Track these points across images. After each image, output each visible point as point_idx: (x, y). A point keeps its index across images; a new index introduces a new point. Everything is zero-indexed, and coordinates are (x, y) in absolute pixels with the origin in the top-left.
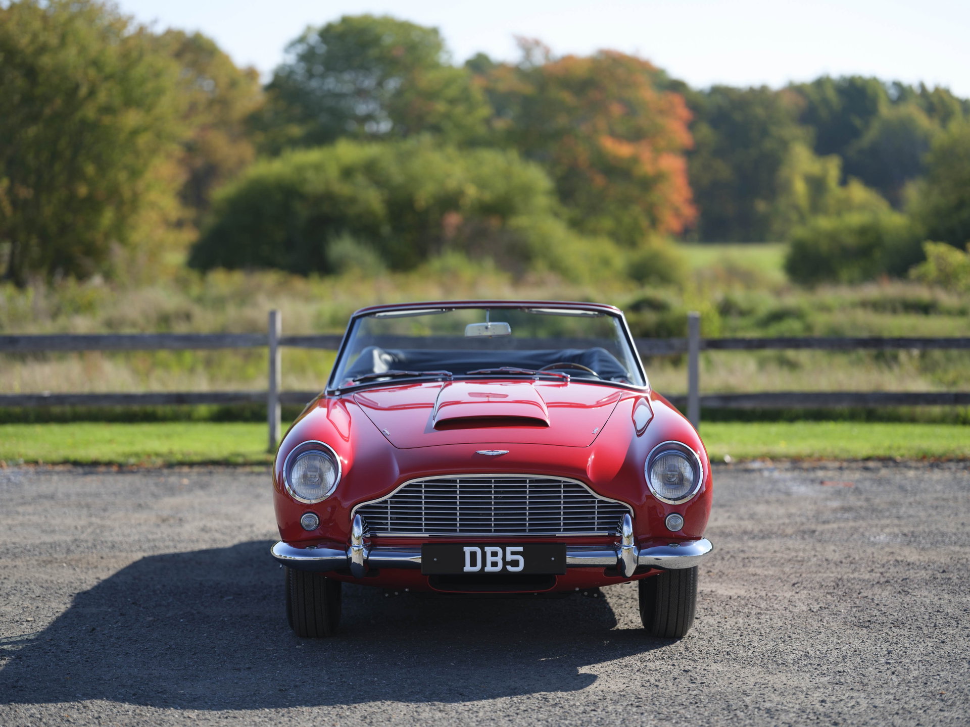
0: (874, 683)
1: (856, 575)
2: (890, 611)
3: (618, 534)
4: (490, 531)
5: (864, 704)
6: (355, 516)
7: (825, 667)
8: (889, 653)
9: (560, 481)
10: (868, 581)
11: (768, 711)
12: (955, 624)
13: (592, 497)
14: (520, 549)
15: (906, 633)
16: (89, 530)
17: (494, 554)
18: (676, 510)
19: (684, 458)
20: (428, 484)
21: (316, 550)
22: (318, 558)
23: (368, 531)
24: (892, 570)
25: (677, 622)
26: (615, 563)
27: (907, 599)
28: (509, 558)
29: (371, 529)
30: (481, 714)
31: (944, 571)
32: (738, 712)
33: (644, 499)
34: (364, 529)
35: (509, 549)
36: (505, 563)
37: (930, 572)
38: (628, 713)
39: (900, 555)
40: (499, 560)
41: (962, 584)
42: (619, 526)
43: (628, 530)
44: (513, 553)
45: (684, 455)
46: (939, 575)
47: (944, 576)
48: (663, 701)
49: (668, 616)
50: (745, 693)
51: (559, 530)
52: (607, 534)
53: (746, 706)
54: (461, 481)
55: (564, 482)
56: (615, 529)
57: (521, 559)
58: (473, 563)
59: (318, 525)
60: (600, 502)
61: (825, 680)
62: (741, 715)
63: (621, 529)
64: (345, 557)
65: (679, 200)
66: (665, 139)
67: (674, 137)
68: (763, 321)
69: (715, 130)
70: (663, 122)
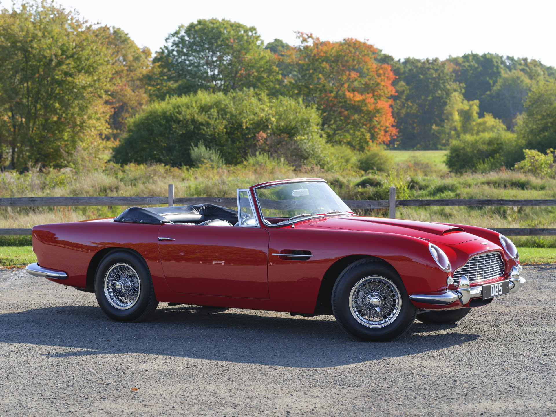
0: (476, 365)
1: (472, 318)
2: (487, 334)
5: (470, 373)
7: (452, 358)
8: (485, 352)
10: (478, 321)
11: (423, 376)
12: (519, 340)
15: (494, 344)
16: (80, 297)
24: (491, 315)
27: (496, 329)
30: (285, 377)
31: (516, 316)
32: (409, 376)
37: (510, 317)
38: (356, 377)
39: (495, 309)
41: (525, 322)
46: (514, 318)
47: (516, 318)
48: (373, 372)
50: (413, 369)
53: (413, 374)
61: (452, 363)
62: (410, 377)
65: (388, 125)
66: (380, 90)
67: (385, 88)
68: (432, 192)
69: (408, 84)
70: (379, 80)
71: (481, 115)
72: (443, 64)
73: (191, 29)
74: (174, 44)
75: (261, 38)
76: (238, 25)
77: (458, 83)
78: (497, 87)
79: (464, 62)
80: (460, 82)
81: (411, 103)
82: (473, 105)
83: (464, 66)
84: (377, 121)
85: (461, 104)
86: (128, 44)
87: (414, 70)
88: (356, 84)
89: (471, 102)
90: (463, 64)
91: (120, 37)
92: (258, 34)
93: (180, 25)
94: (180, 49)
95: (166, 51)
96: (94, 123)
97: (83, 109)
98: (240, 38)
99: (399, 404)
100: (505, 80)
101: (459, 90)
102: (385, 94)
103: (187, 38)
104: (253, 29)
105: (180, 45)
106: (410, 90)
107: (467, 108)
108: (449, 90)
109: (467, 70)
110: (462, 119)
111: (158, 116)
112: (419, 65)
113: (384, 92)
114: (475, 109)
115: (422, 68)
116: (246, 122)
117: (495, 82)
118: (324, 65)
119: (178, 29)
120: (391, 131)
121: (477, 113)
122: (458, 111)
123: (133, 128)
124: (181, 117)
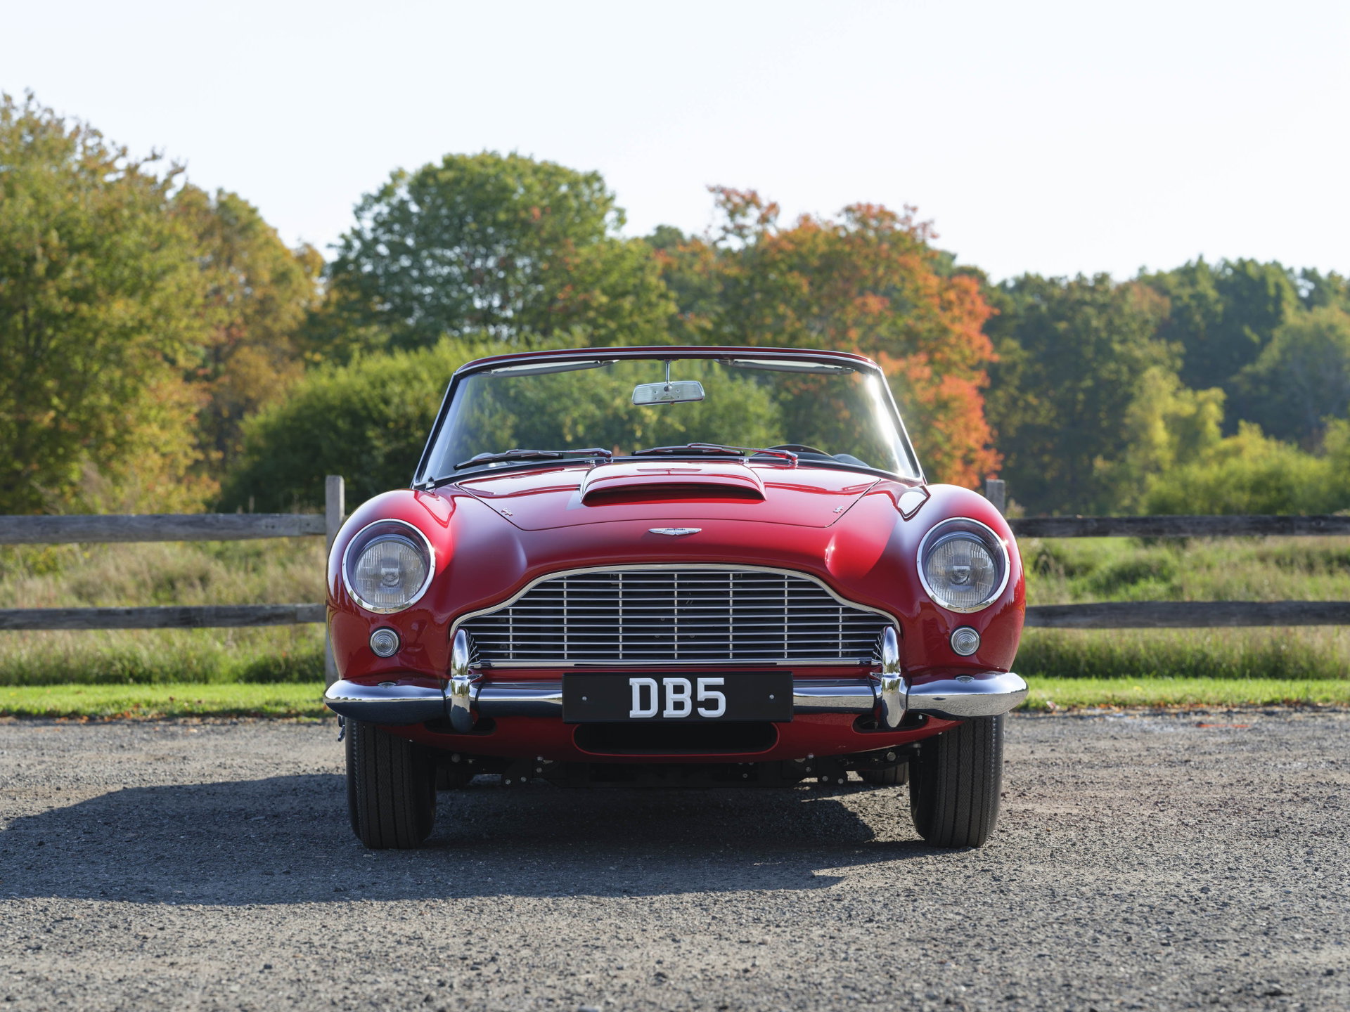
3: (875, 662)
4: (671, 656)
6: (456, 632)
9: (782, 577)
13: (833, 602)
14: (720, 681)
16: (40, 767)
17: (679, 689)
18: (967, 621)
19: (979, 544)
20: (574, 582)
21: (394, 688)
22: (398, 699)
23: (479, 658)
25: (970, 817)
26: (871, 706)
28: (702, 695)
29: (482, 656)
33: (917, 608)
34: (471, 655)
35: (702, 682)
36: (696, 703)
40: (686, 697)
42: (876, 649)
43: (890, 654)
44: (708, 688)
45: (978, 539)
49: (956, 807)
51: (781, 655)
52: (858, 662)
54: (625, 577)
55: (789, 577)
56: (870, 654)
57: (722, 698)
58: (645, 705)
59: (398, 649)
60: (846, 610)
63: (880, 653)
64: (441, 698)
65: (972, 443)
66: (952, 347)
67: (963, 343)
68: (1103, 581)
69: (1025, 346)
70: (945, 319)
71: (1229, 429)
72: (1124, 289)
73: (424, 182)
74: (381, 223)
75: (618, 203)
76: (552, 170)
77: (1163, 342)
78: (1270, 356)
79: (1181, 285)
80: (1171, 339)
81: (1037, 396)
82: (1206, 401)
83: (1179, 298)
84: (941, 433)
85: (1170, 400)
86: (256, 236)
87: (1044, 308)
88: (883, 330)
89: (1202, 395)
90: (1175, 292)
91: (237, 218)
92: (608, 194)
93: (395, 169)
94: (396, 238)
95: (357, 244)
96: (154, 435)
97: (122, 395)
98: (559, 206)
99: (1040, 956)
100: (1296, 334)
101: (1168, 362)
102: (964, 358)
103: (414, 208)
104: (593, 178)
105: (397, 227)
106: (1029, 362)
107: (1188, 409)
108: (1137, 361)
109: (1187, 307)
110: (1176, 439)
111: (330, 408)
112: (1057, 293)
113: (961, 352)
114: (1214, 412)
115: (1062, 301)
116: (575, 423)
117: (1266, 340)
118: (794, 279)
119: (389, 181)
120: (983, 462)
121: (1220, 425)
122: (1165, 417)
123: (262, 443)
124: (390, 412)
